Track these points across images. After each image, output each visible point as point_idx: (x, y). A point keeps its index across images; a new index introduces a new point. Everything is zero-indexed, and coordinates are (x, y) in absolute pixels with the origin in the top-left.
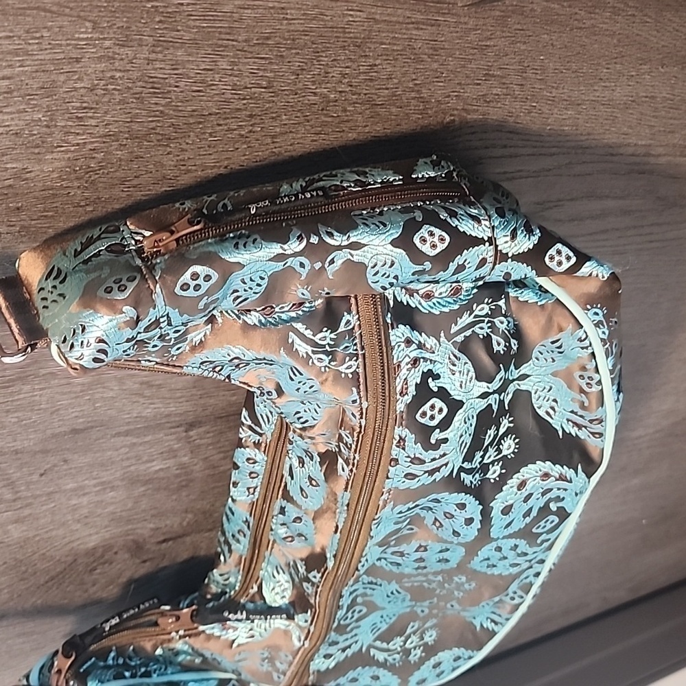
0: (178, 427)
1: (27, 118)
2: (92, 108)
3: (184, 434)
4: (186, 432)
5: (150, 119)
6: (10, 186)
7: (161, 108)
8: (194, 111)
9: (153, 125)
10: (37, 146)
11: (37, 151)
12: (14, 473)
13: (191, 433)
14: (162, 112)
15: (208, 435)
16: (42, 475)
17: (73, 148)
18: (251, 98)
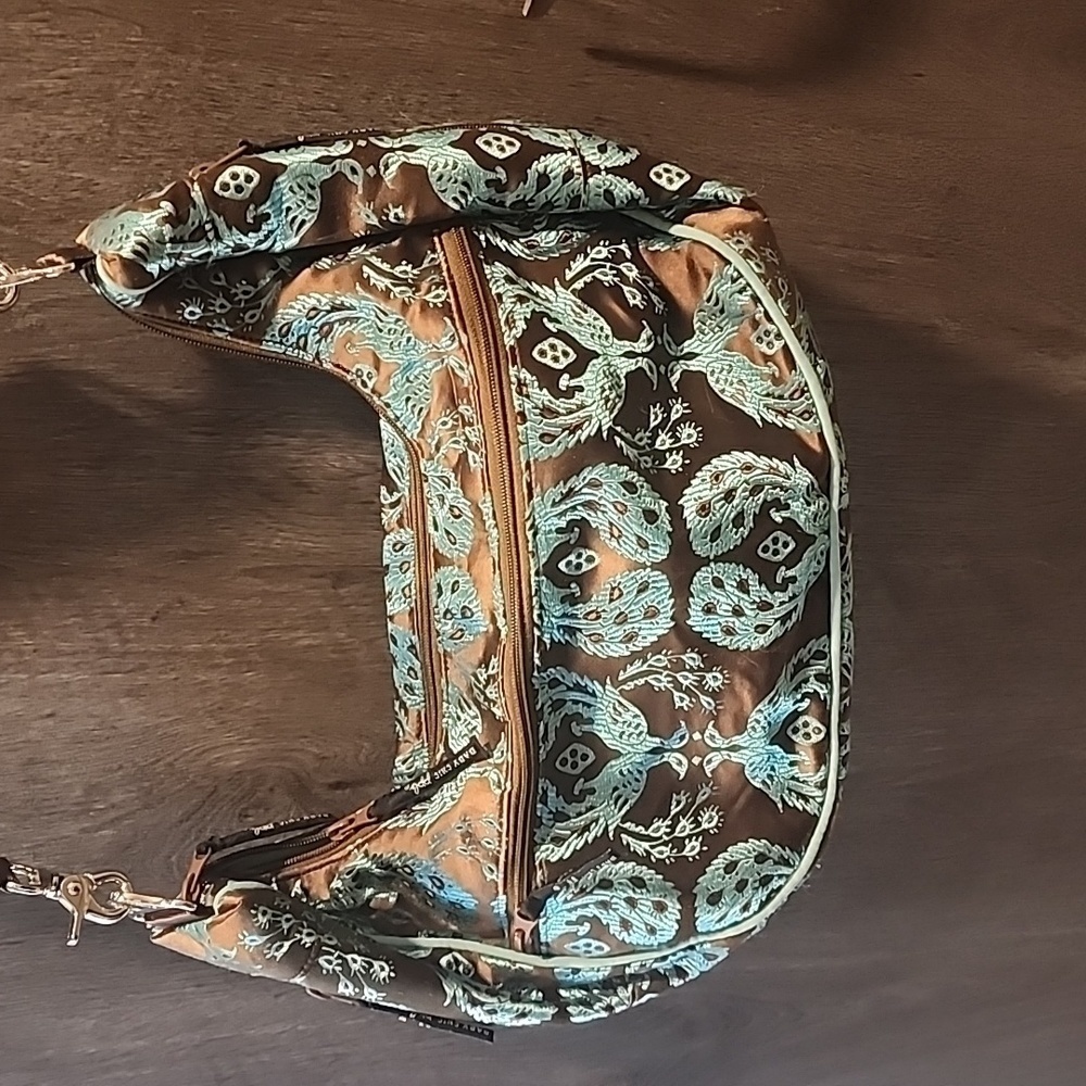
0: (321, 576)
1: (88, 122)
2: (152, 118)
3: (333, 591)
4: (334, 588)
5: (215, 136)
6: (78, 198)
7: (225, 124)
8: (260, 130)
9: (219, 143)
10: (101, 156)
11: (101, 160)
12: (118, 607)
13: (342, 591)
14: (226, 128)
15: (367, 600)
16: (154, 619)
17: (138, 161)
18: (322, 122)
